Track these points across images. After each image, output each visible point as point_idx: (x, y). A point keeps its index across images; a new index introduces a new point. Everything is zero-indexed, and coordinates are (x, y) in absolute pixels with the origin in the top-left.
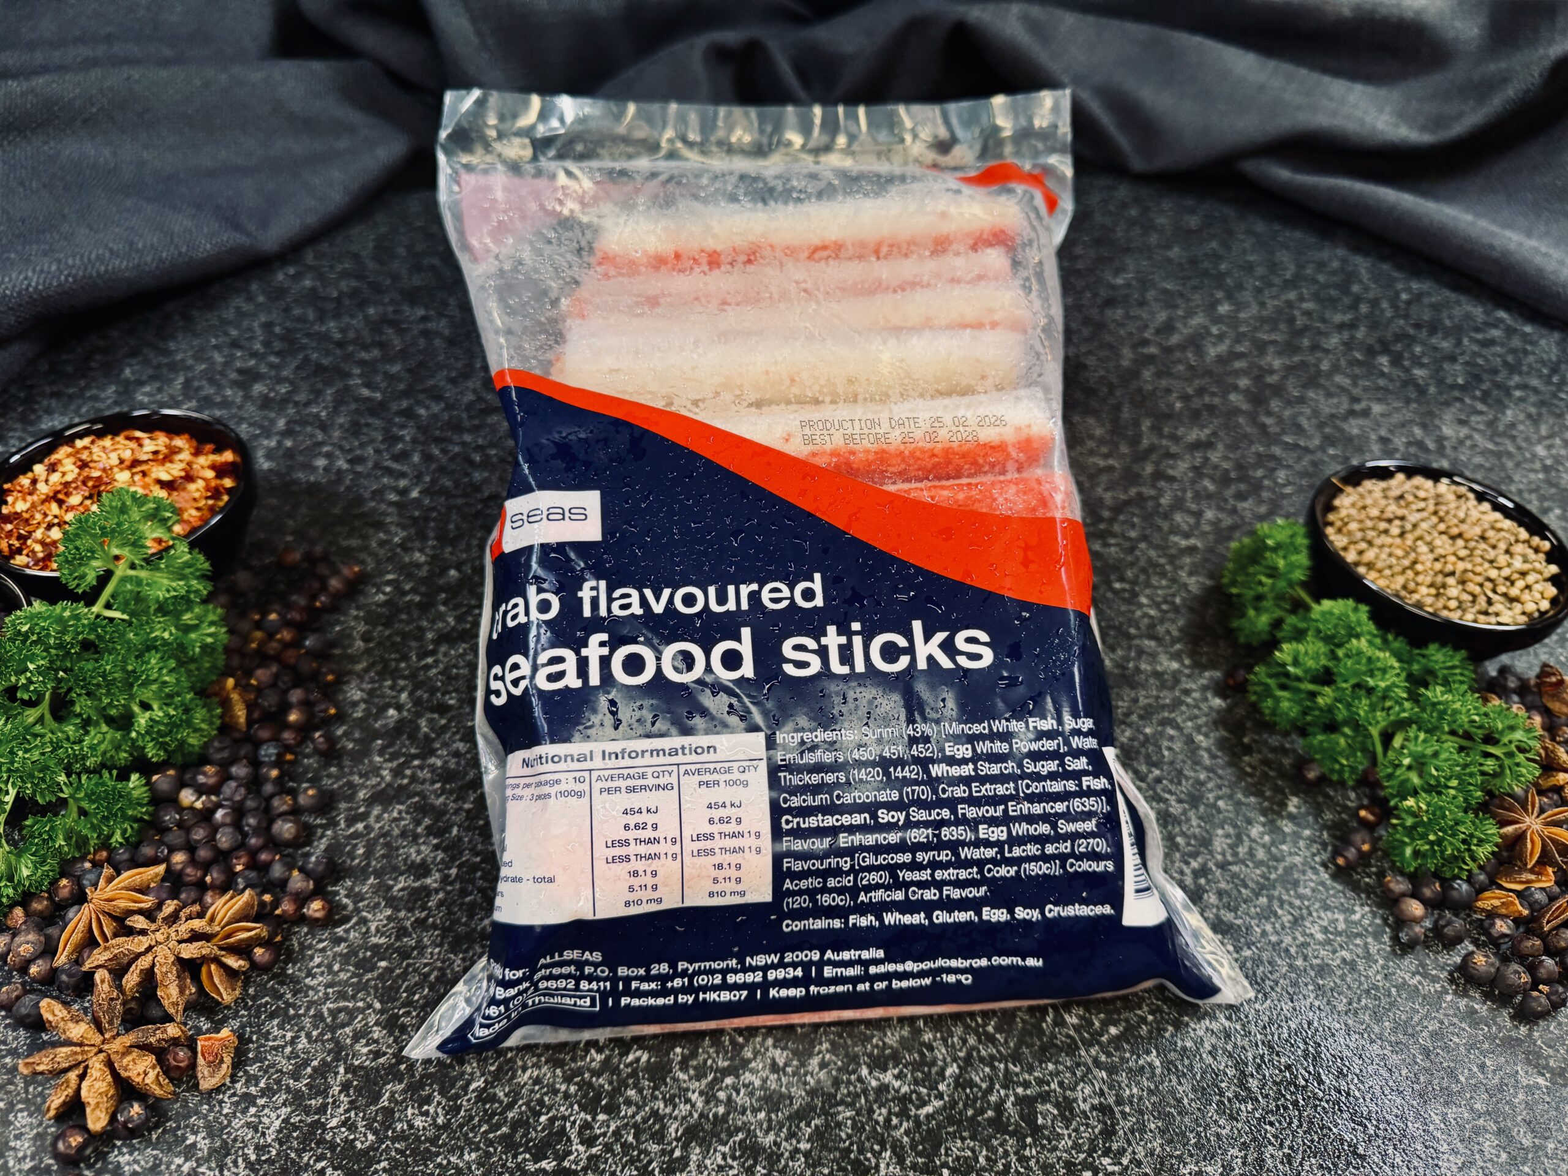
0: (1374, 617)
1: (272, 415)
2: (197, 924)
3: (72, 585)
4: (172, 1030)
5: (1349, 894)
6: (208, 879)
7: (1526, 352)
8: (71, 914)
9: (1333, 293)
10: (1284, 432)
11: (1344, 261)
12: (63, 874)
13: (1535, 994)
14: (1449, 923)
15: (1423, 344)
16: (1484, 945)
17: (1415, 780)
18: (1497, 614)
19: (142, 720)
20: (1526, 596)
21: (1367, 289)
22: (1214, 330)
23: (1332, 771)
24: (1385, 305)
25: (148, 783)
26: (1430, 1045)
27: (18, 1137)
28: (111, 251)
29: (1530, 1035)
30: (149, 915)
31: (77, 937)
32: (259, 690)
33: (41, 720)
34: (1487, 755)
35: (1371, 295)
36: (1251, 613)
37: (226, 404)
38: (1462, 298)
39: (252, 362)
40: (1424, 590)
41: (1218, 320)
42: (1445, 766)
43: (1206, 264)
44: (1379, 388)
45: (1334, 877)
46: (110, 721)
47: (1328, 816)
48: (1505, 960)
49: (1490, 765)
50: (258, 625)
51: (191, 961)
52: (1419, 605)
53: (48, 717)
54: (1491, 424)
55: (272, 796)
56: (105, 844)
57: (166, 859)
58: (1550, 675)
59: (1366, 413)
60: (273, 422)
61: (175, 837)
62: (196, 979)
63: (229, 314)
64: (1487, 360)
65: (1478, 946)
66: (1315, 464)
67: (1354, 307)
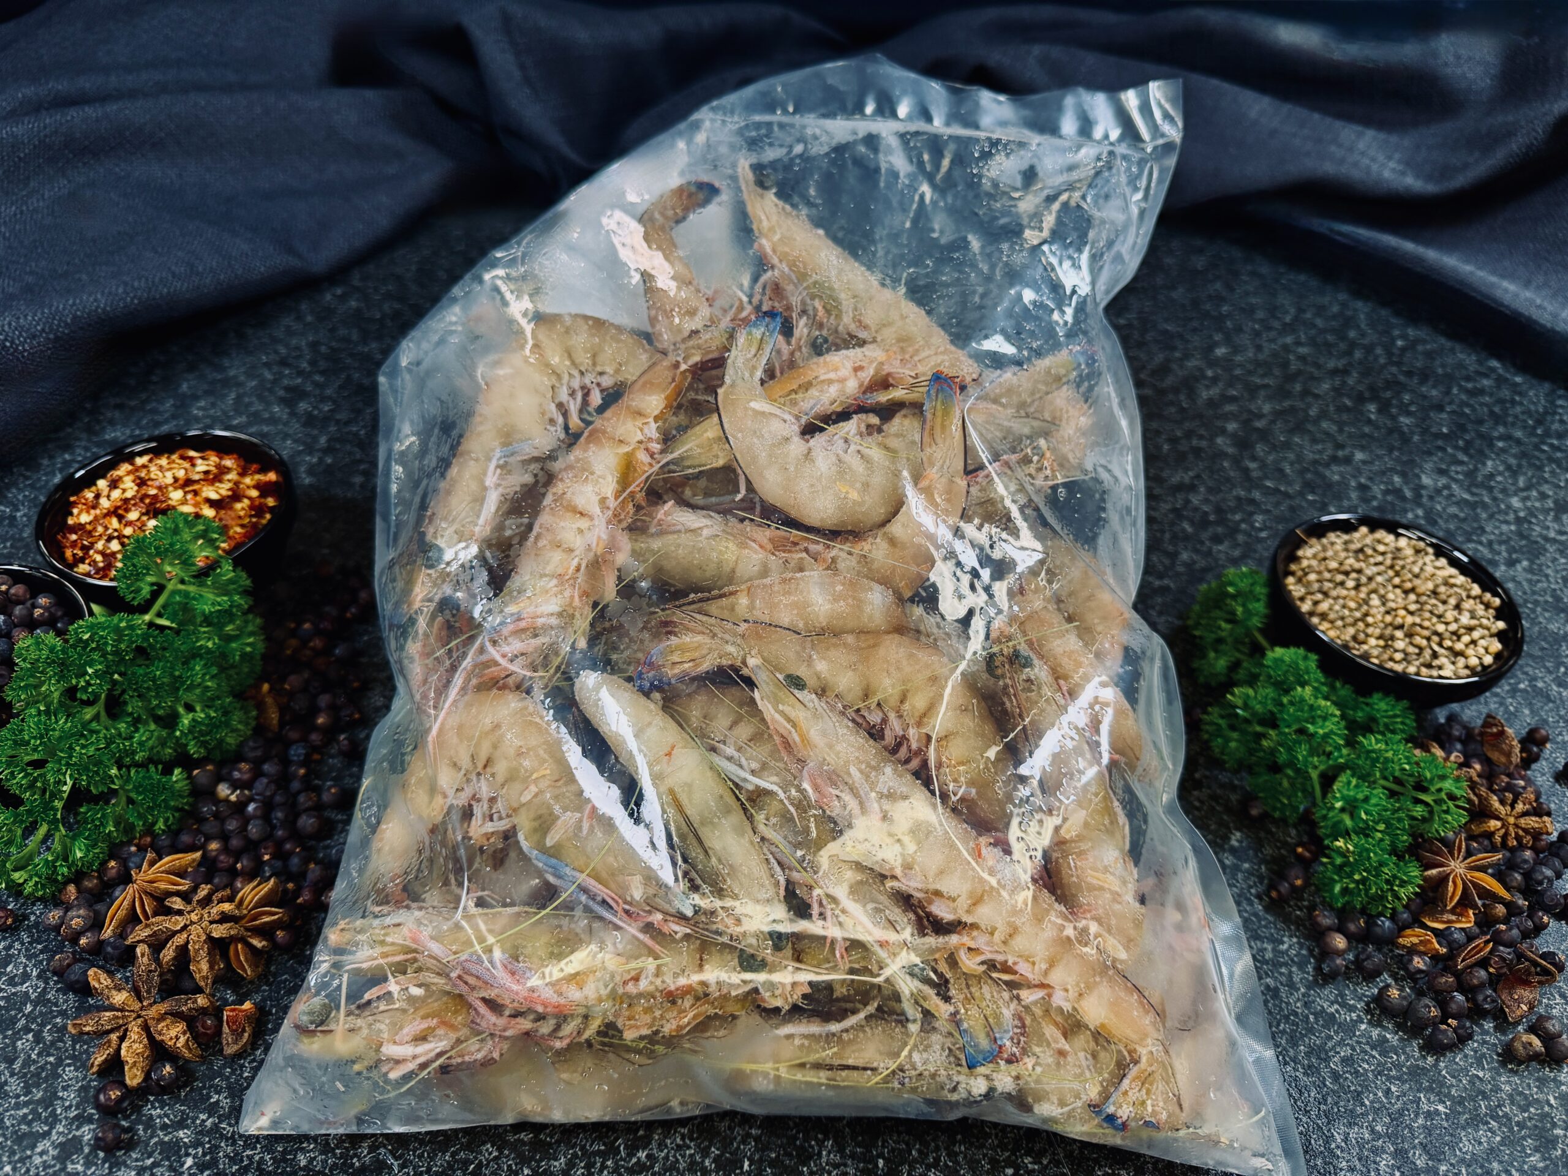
0: (1322, 666)
1: (315, 432)
2: (227, 907)
3: (129, 597)
4: (202, 1001)
5: (1280, 925)
6: (239, 866)
7: (1513, 402)
8: (117, 893)
9: (1330, 338)
10: (1266, 477)
11: (1344, 305)
12: (112, 856)
13: (1444, 1027)
14: (1369, 957)
15: (1412, 391)
16: (1403, 979)
17: (1348, 822)
18: (1440, 668)
19: (186, 721)
20: (1470, 651)
21: (1363, 335)
22: (1210, 373)
23: (1275, 809)
24: (1379, 351)
25: (190, 777)
26: (1339, 1069)
27: (64, 1089)
28: (174, 275)
29: (1436, 1065)
30: (186, 897)
31: (121, 913)
32: (291, 694)
33: (96, 718)
34: (1418, 801)
35: (1366, 341)
36: (1212, 655)
37: (273, 420)
38: (1458, 347)
39: (299, 380)
40: (1373, 641)
41: (1213, 363)
42: (1374, 810)
43: (1208, 307)
44: (1364, 436)
45: (1267, 909)
46: (157, 719)
47: (1268, 851)
48: (1420, 994)
49: (1419, 811)
50: (293, 633)
51: (221, 940)
52: (1366, 656)
53: (103, 714)
54: (1471, 474)
55: (299, 792)
56: (149, 830)
57: (203, 847)
58: (1491, 725)
59: (1348, 460)
60: (315, 439)
61: (210, 827)
62: (225, 956)
63: (279, 333)
64: (1474, 410)
65: (1396, 980)
66: (1292, 509)
67: (1349, 353)
